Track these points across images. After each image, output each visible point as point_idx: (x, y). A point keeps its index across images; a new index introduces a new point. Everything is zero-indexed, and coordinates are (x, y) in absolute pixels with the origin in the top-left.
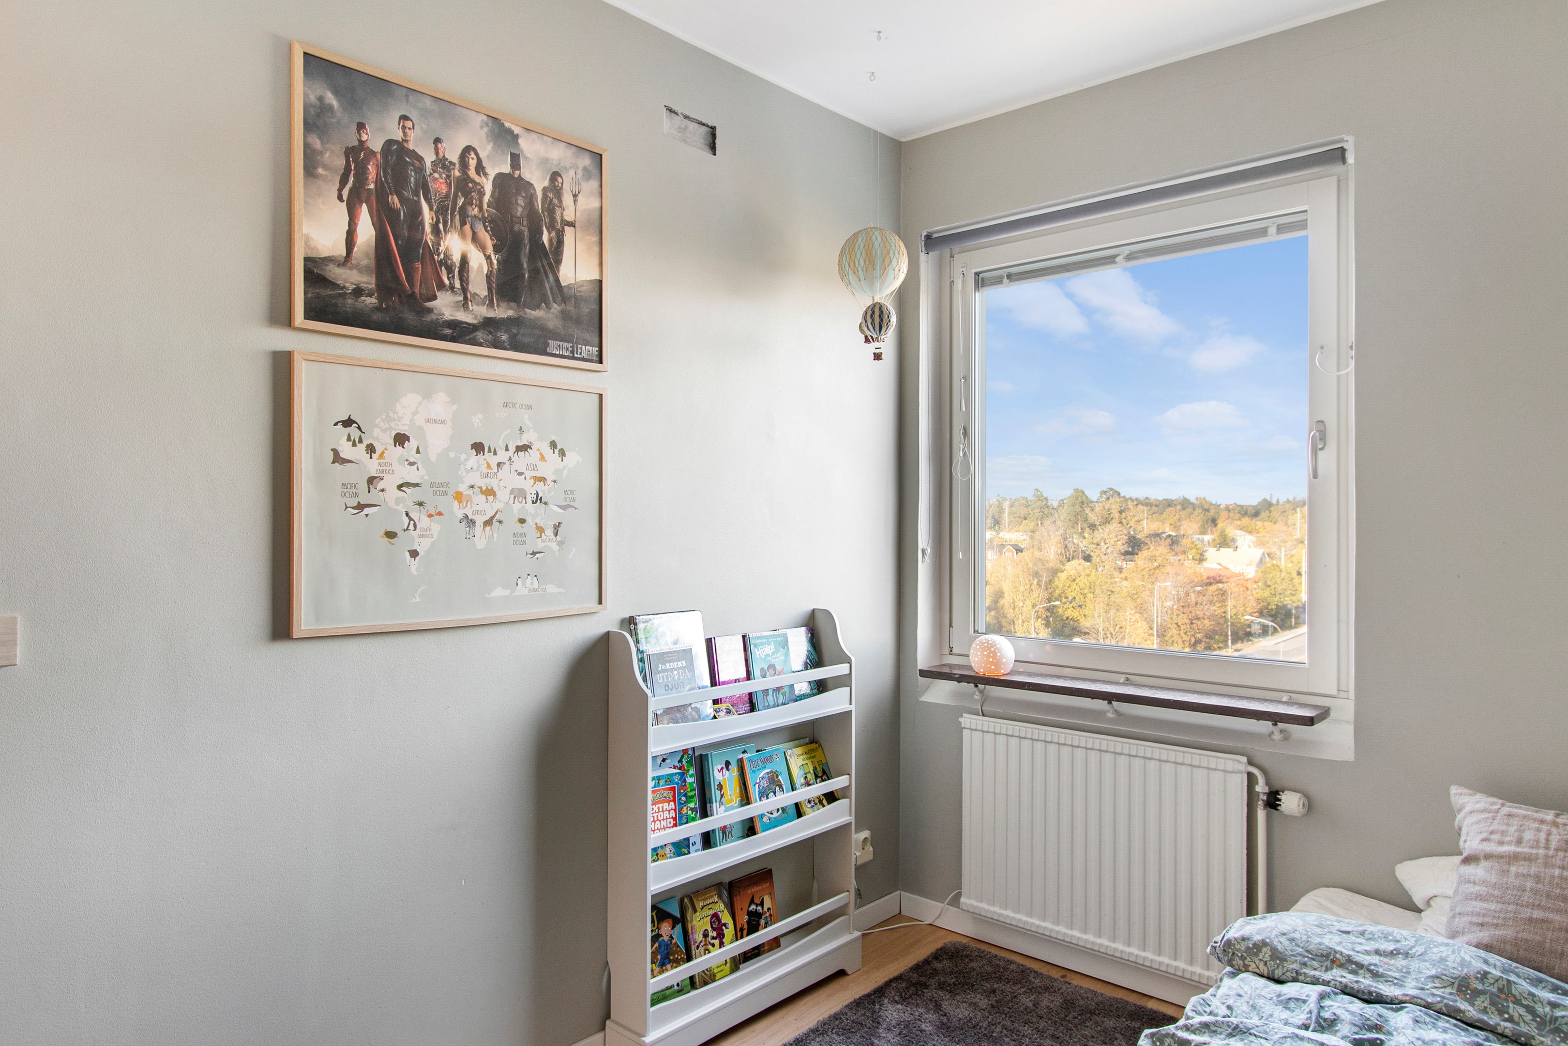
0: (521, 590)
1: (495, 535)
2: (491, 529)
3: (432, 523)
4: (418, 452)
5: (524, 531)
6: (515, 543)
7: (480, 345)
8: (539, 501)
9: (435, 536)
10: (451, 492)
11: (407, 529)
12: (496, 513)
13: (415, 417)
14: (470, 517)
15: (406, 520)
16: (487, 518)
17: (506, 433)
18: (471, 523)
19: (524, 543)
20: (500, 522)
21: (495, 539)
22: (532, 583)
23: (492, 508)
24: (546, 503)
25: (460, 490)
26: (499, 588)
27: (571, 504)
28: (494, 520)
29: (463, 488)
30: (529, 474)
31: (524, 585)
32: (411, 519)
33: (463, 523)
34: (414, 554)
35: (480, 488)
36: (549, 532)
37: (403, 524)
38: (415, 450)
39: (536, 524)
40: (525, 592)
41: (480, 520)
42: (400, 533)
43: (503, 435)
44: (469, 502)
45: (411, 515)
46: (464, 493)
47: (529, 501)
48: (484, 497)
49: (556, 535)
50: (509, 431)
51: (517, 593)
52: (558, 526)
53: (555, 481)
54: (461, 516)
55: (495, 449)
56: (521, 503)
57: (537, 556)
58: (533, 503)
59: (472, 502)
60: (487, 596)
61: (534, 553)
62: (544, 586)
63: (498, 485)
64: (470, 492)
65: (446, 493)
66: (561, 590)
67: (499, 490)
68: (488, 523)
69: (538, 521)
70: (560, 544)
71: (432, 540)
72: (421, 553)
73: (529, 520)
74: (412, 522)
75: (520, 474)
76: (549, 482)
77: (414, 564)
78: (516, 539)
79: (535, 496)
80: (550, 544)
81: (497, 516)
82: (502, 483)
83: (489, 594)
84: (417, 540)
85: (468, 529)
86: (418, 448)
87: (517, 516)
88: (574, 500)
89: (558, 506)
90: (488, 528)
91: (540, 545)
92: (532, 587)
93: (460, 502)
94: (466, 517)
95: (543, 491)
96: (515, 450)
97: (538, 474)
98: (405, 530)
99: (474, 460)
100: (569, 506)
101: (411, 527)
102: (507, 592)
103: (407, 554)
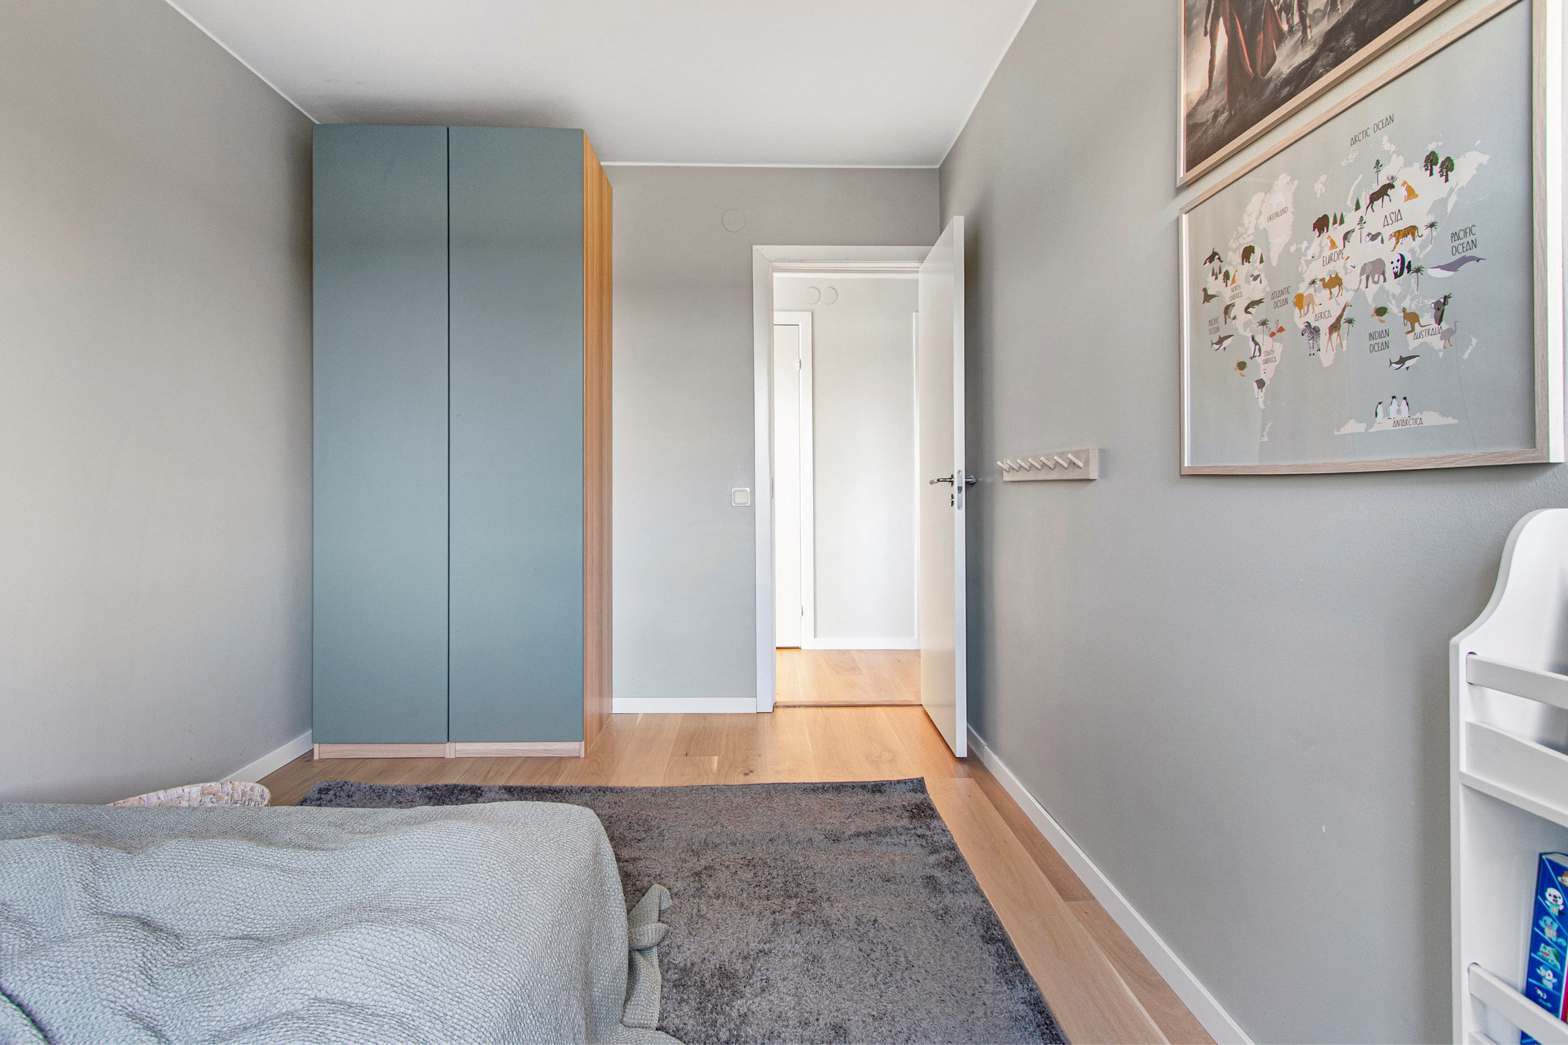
0: (1383, 424)
1: (1344, 343)
2: (1339, 335)
3: (1275, 343)
4: (1262, 261)
5: (1384, 327)
6: (1372, 349)
7: (1320, 76)
8: (1406, 270)
9: (1278, 359)
10: (1291, 298)
11: (1254, 356)
12: (1344, 310)
13: (1259, 222)
14: (1313, 325)
15: (1252, 344)
16: (1332, 320)
17: (1357, 182)
18: (1313, 331)
19: (1387, 345)
20: (1350, 321)
21: (1344, 349)
22: (1399, 411)
23: (1338, 304)
24: (1418, 270)
25: (1300, 291)
26: (1352, 421)
27: (1468, 254)
28: (1342, 321)
29: (1303, 288)
30: (1387, 232)
31: (1387, 414)
32: (1256, 344)
33: (1306, 335)
34: (1261, 384)
35: (1323, 280)
36: (1427, 319)
37: (1250, 349)
38: (1259, 261)
39: (1404, 310)
40: (1388, 425)
41: (1324, 326)
42: (1248, 362)
43: (1353, 188)
44: (1311, 304)
45: (1256, 338)
46: (1305, 295)
47: (1389, 274)
48: (1327, 291)
49: (1439, 320)
50: (1361, 176)
51: (1375, 428)
52: (1444, 304)
53: (1432, 225)
54: (1302, 326)
55: (1342, 216)
56: (1376, 283)
57: (1408, 363)
58: (1396, 276)
59: (1314, 303)
60: (1336, 433)
61: (1402, 361)
62: (1418, 415)
63: (1345, 268)
64: (1311, 290)
65: (1286, 301)
66: (1450, 421)
67: (1346, 274)
68: (1335, 327)
69: (1406, 304)
70: (1446, 336)
71: (1276, 363)
72: (1267, 382)
73: (1394, 309)
74: (1257, 347)
75: (1374, 237)
76: (1422, 230)
77: (1260, 395)
78: (1373, 342)
79: (1399, 264)
80: (1429, 339)
81: (1345, 313)
82: (1350, 263)
83: (1339, 431)
84: (1263, 367)
85: (1311, 342)
86: (1262, 256)
87: (1374, 306)
88: (1474, 244)
89: (1443, 268)
90: (1335, 335)
91: (1412, 344)
92: (1398, 418)
93: (1301, 308)
94: (1308, 325)
95: (1412, 251)
96: (1368, 201)
97: (1401, 226)
98: (1252, 358)
99: (1319, 244)
100: (1464, 260)
101: (1257, 354)
102: (1361, 428)
103: (1255, 385)
